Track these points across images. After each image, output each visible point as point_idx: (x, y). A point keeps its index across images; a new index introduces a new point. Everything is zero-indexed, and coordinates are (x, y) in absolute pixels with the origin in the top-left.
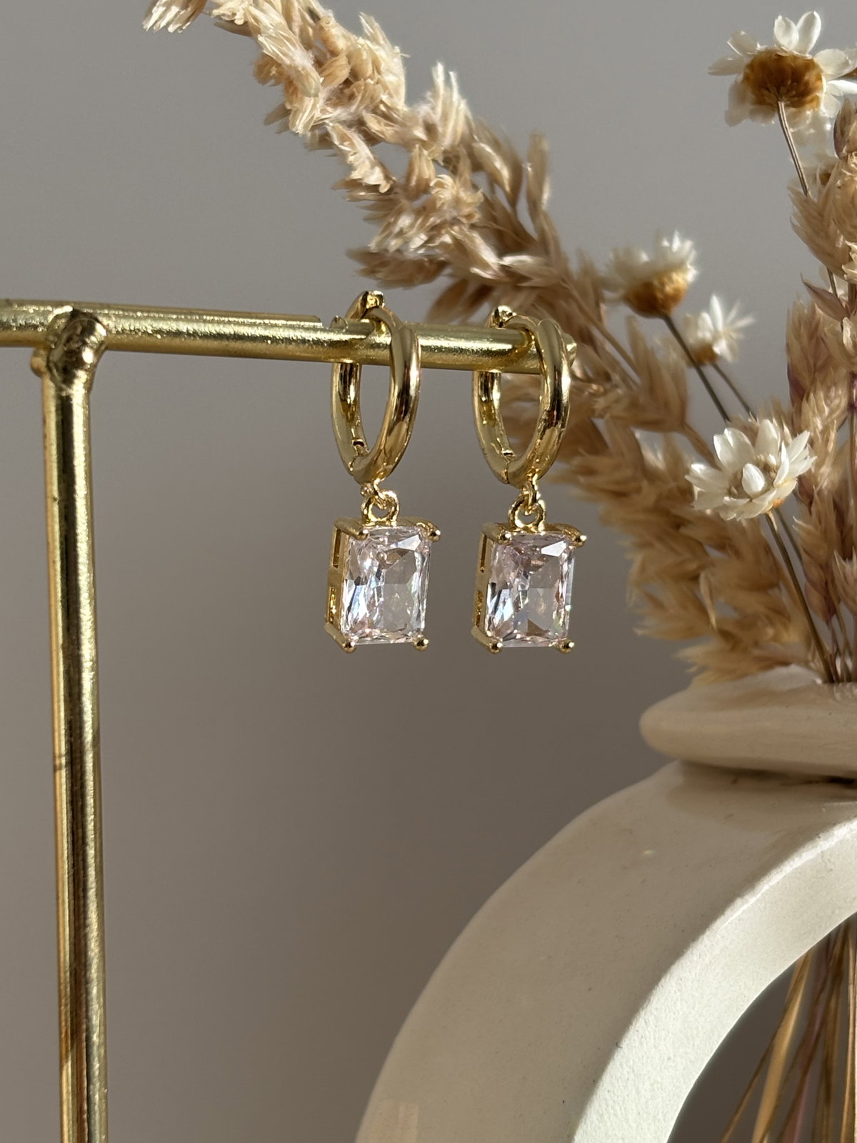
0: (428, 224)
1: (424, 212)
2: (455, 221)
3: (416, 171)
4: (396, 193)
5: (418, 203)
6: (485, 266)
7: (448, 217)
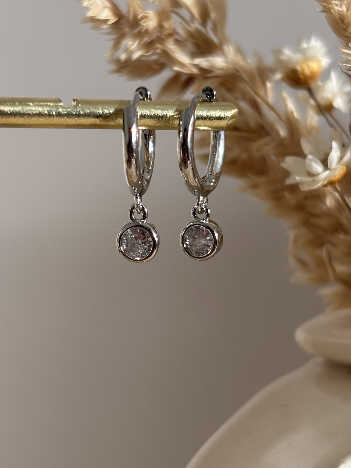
0: (143, 42)
1: (140, 35)
2: (160, 40)
3: (132, 10)
4: (122, 24)
5: (136, 31)
6: (182, 65)
7: (154, 37)
